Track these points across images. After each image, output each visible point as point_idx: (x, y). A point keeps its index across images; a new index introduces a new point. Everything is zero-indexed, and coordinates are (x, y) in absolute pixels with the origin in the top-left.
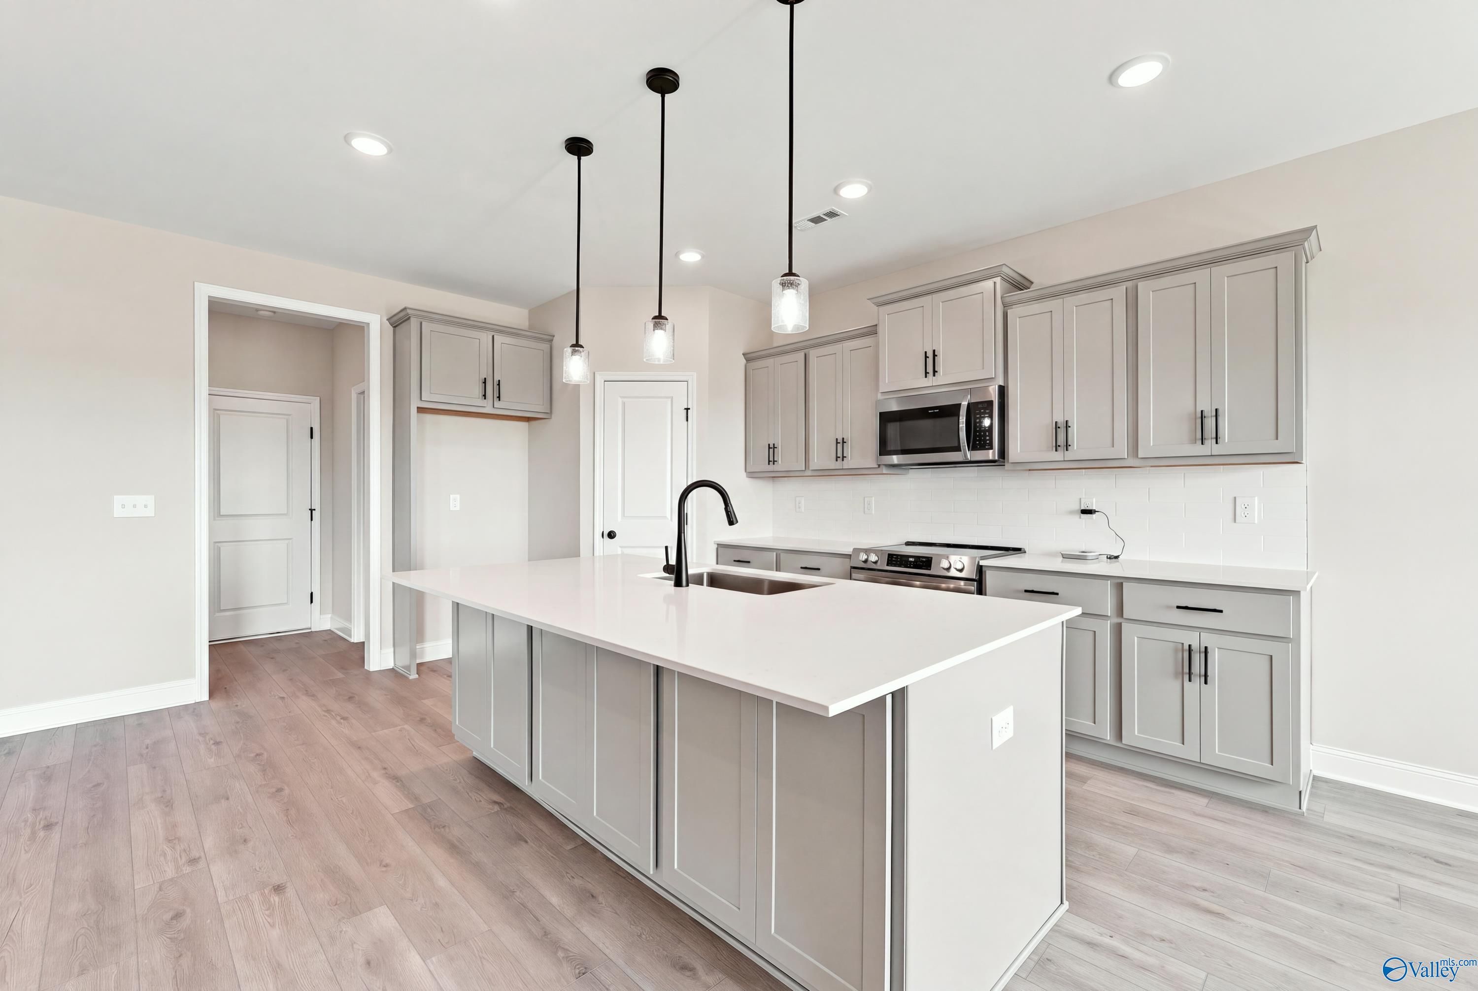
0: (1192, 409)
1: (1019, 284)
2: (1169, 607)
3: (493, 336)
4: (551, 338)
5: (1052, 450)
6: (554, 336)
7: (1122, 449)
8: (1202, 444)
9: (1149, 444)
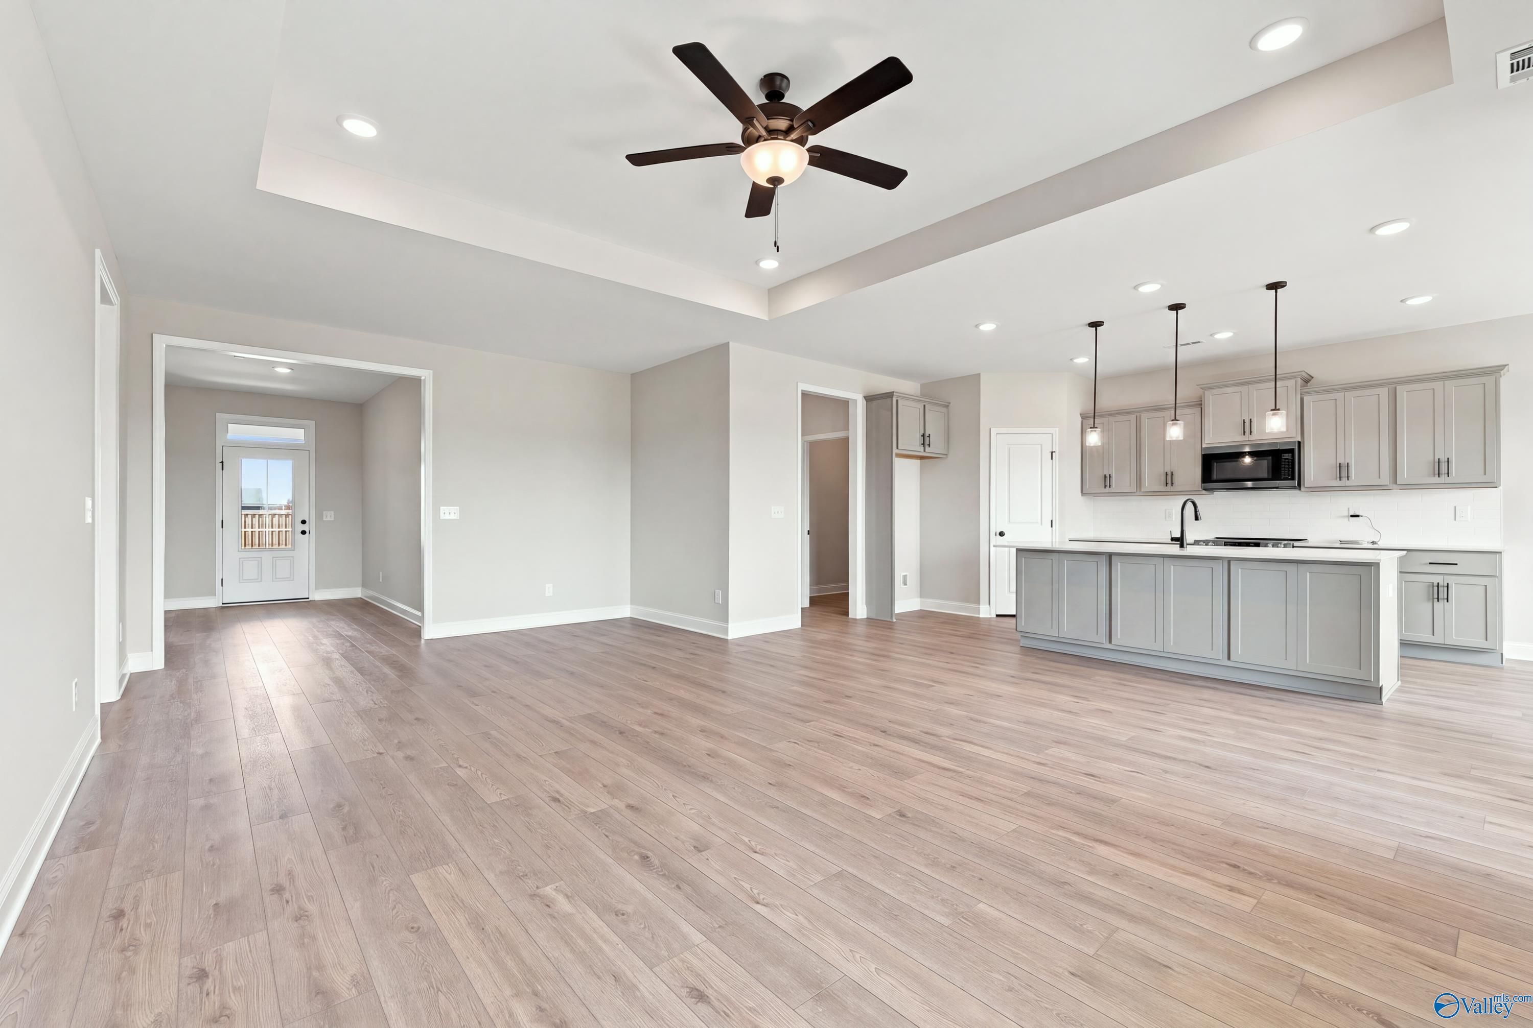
0: (1432, 458)
1: (1307, 380)
2: (1426, 564)
3: (924, 406)
4: (948, 404)
5: (1337, 479)
6: (950, 403)
7: (1386, 479)
8: (1439, 477)
9: (1404, 475)
